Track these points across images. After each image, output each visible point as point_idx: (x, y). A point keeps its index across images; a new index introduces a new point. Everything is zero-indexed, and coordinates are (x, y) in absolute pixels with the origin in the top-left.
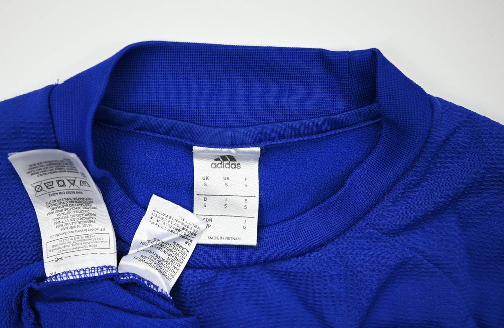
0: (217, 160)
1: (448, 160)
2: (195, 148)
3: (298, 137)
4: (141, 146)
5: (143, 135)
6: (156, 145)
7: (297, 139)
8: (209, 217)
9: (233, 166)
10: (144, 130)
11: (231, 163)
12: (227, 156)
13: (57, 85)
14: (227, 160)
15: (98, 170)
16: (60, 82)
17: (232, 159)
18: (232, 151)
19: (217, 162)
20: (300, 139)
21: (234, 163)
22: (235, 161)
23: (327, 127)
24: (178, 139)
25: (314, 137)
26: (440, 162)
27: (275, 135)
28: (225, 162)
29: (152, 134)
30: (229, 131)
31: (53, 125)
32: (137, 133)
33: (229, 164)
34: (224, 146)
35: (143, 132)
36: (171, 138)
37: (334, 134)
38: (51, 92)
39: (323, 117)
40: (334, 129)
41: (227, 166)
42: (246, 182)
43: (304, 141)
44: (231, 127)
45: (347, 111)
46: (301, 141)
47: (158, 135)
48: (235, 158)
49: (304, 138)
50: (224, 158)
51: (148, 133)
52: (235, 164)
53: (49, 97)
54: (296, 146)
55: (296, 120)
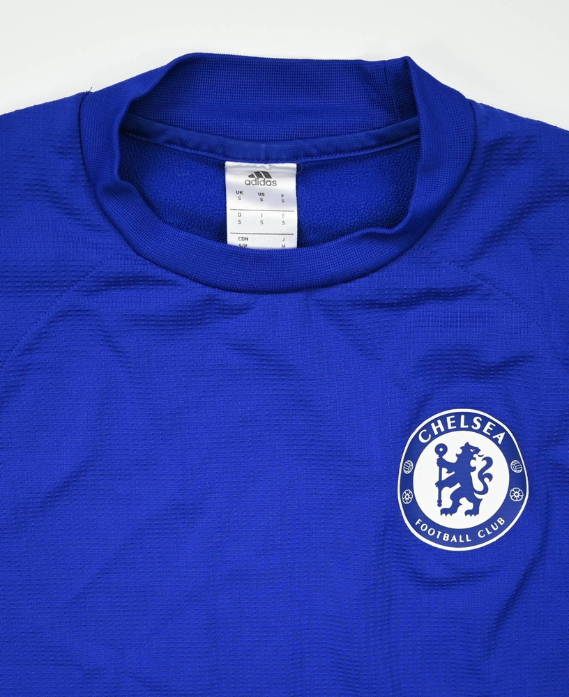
0: (251, 176)
1: (503, 168)
2: (228, 164)
3: (340, 153)
4: (170, 162)
5: (173, 149)
6: (186, 162)
7: (338, 156)
8: (245, 236)
9: (269, 183)
10: (174, 144)
11: (266, 180)
12: (263, 172)
13: (88, 93)
14: (262, 177)
15: (120, 181)
16: (93, 91)
17: (267, 175)
18: (267, 166)
19: (251, 179)
20: (342, 156)
21: (270, 179)
22: (270, 177)
23: (372, 143)
24: (210, 155)
25: (357, 154)
26: (494, 170)
27: (314, 151)
28: (260, 179)
29: (182, 149)
30: (263, 145)
31: (80, 133)
32: (166, 147)
33: (264, 181)
34: (258, 160)
35: (172, 146)
36: (202, 153)
37: (381, 151)
38: (83, 99)
39: (366, 132)
40: (380, 145)
41: (262, 183)
42: (283, 198)
43: (347, 158)
44: (265, 141)
45: (391, 124)
46: (344, 158)
47: (188, 151)
48: (271, 175)
49: (346, 155)
50: (258, 174)
51: (178, 148)
52: (270, 181)
53: (81, 105)
54: (339, 164)
55: (337, 135)
